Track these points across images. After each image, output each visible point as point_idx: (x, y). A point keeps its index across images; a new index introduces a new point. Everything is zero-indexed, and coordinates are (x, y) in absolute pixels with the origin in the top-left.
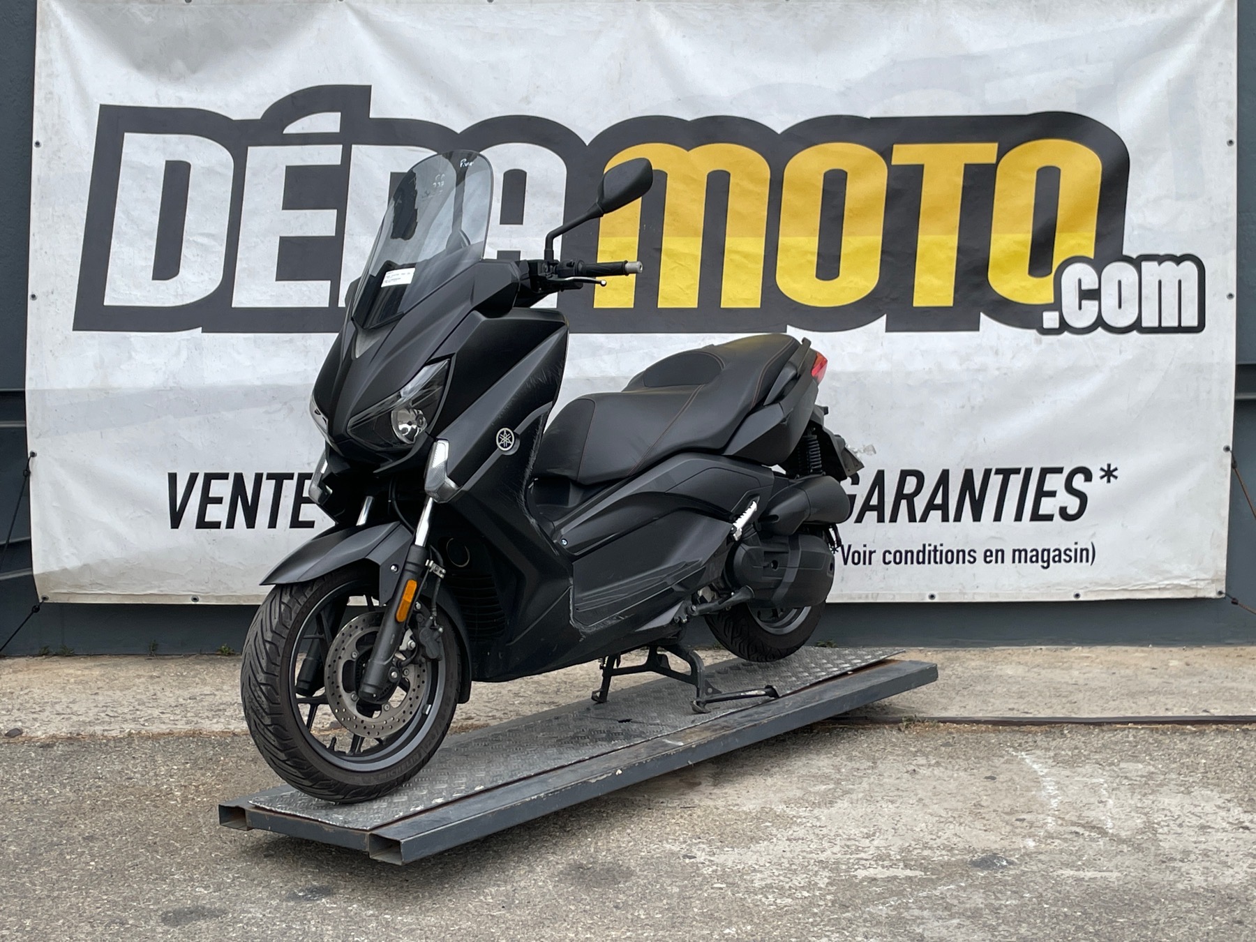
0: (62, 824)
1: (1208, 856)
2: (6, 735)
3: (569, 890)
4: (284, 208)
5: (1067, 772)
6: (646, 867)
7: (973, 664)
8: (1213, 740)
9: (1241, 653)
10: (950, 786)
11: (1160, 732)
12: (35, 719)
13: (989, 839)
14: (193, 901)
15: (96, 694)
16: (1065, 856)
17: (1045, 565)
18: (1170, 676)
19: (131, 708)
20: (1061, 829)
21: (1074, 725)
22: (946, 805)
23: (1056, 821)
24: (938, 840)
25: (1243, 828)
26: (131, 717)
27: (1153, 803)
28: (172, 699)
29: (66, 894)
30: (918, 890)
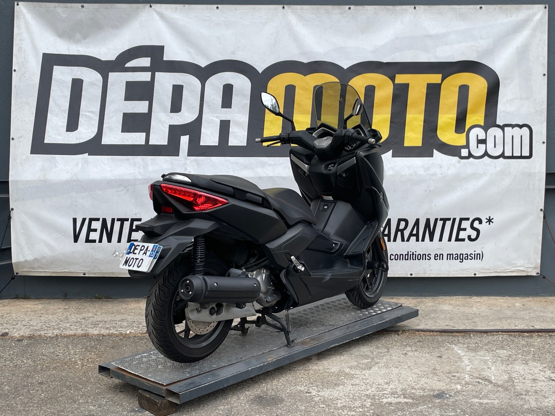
0: (28, 377)
1: (537, 393)
2: (1, 335)
3: (256, 408)
4: (125, 100)
5: (473, 354)
6: (290, 397)
7: (429, 304)
8: (536, 340)
9: (547, 300)
10: (422, 361)
11: (513, 336)
12: (14, 328)
13: (440, 385)
14: (88, 413)
15: (41, 316)
16: (474, 393)
17: (461, 261)
18: (516, 310)
19: (57, 323)
20: (471, 380)
21: (475, 333)
22: (420, 369)
23: (469, 377)
24: (418, 385)
25: (552, 380)
26: (57, 327)
27: (512, 368)
28: (75, 319)
29: (32, 409)
30: (411, 408)
